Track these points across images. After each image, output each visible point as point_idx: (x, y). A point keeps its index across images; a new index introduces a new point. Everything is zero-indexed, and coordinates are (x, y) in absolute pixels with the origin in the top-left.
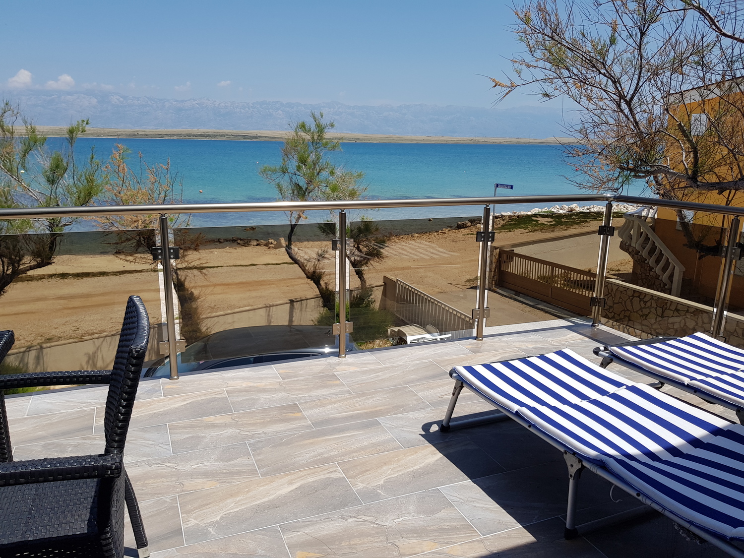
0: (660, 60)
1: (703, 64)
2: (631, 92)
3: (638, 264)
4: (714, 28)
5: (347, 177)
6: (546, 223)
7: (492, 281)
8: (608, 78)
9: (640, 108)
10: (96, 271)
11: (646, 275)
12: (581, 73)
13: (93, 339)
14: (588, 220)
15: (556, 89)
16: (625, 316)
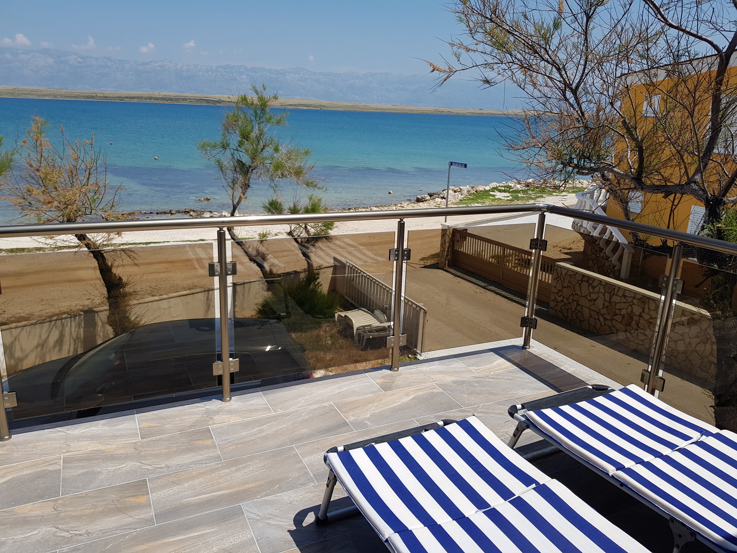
0: (605, 48)
1: (648, 58)
2: (576, 81)
3: (589, 244)
4: (660, 17)
5: (294, 154)
6: (503, 198)
7: (446, 260)
8: (553, 65)
9: (586, 97)
10: (32, 247)
11: (596, 256)
12: (524, 58)
13: (11, 328)
14: (544, 195)
15: (499, 74)
16: (573, 301)
